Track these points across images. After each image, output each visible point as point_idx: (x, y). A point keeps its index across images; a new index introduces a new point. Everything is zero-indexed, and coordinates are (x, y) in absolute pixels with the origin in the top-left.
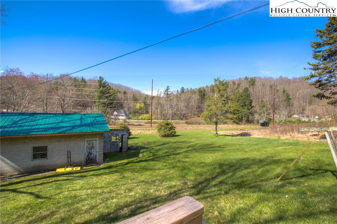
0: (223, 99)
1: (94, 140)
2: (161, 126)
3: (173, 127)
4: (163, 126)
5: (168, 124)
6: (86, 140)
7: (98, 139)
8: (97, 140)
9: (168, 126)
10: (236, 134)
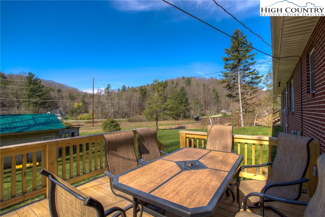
0: (162, 98)
1: (49, 137)
3: (118, 124)
4: (108, 124)
5: (113, 122)
6: (42, 137)
8: (53, 137)
9: (113, 124)
10: (174, 128)
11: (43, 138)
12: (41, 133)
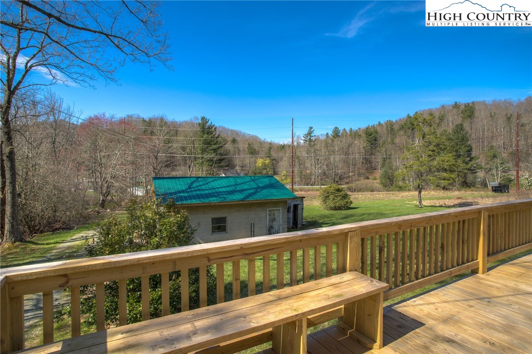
1: (275, 210)
2: (328, 193)
3: (347, 195)
4: (332, 193)
5: (338, 190)
7: (281, 208)
8: (279, 210)
9: (340, 194)
10: (452, 204)
11: (269, 210)
12: (266, 203)
